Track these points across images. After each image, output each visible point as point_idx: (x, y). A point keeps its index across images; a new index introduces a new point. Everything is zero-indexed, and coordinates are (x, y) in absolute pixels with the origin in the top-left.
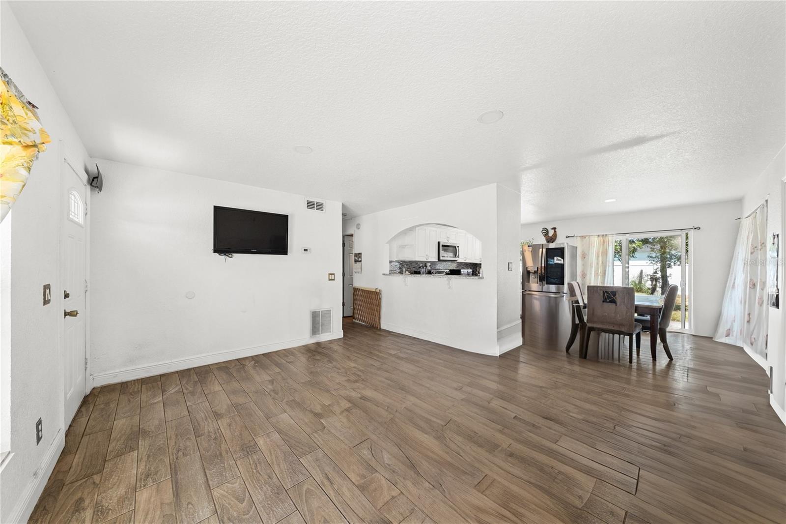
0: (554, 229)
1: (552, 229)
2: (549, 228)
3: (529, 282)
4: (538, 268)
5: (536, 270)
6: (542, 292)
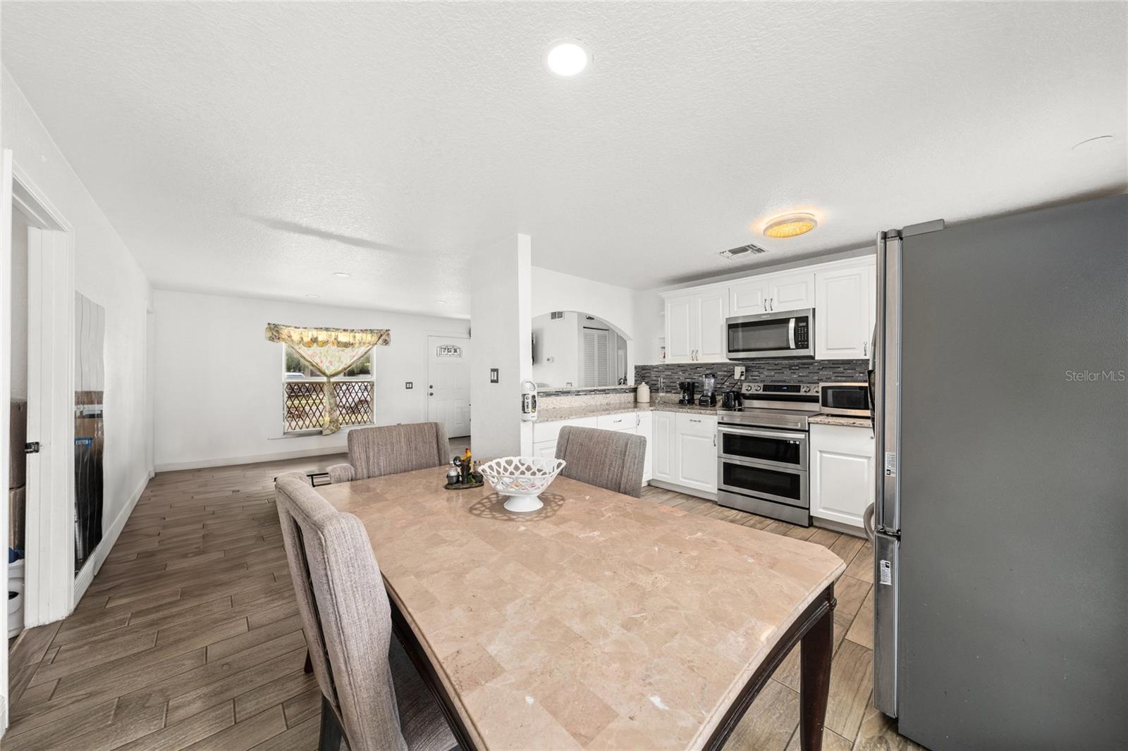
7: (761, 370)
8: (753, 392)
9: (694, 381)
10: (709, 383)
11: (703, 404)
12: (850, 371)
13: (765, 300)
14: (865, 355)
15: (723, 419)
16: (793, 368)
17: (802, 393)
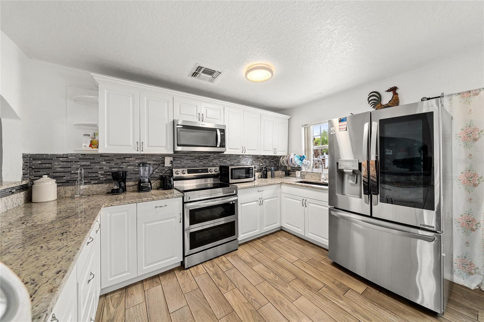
0: (394, 90)
1: (389, 91)
2: (382, 89)
3: (342, 193)
4: (360, 165)
5: (357, 168)
6: (371, 217)
8: (181, 175)
9: (123, 170)
13: (199, 113)
15: (189, 199)
17: (209, 173)
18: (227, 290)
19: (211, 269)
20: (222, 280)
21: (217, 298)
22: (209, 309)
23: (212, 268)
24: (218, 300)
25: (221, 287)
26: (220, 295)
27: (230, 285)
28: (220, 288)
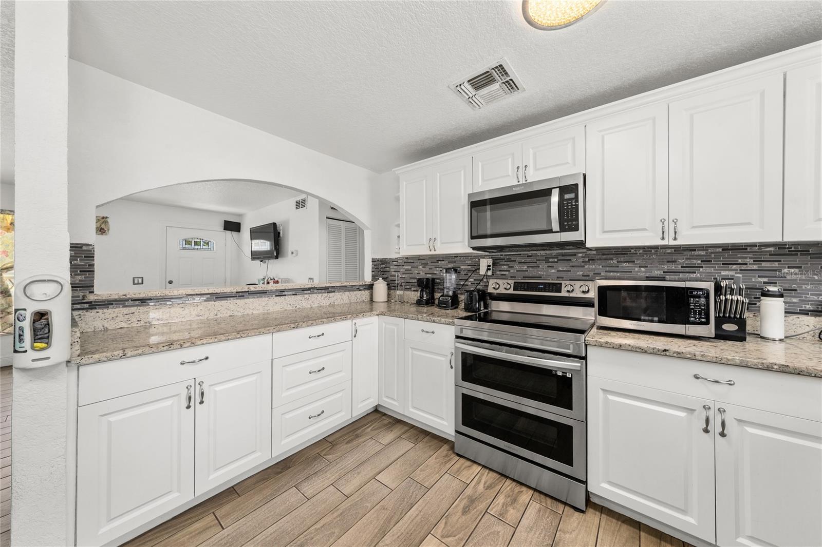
7: (510, 264)
8: (502, 291)
9: (434, 276)
10: (451, 280)
11: (443, 305)
12: (627, 264)
13: (518, 168)
14: (663, 238)
15: (462, 332)
16: (551, 260)
17: (564, 294)
18: (443, 536)
19: (481, 487)
20: (463, 517)
21: (418, 525)
22: (392, 523)
23: (484, 487)
24: (413, 529)
25: (446, 523)
26: (426, 527)
27: (457, 537)
28: (443, 521)
